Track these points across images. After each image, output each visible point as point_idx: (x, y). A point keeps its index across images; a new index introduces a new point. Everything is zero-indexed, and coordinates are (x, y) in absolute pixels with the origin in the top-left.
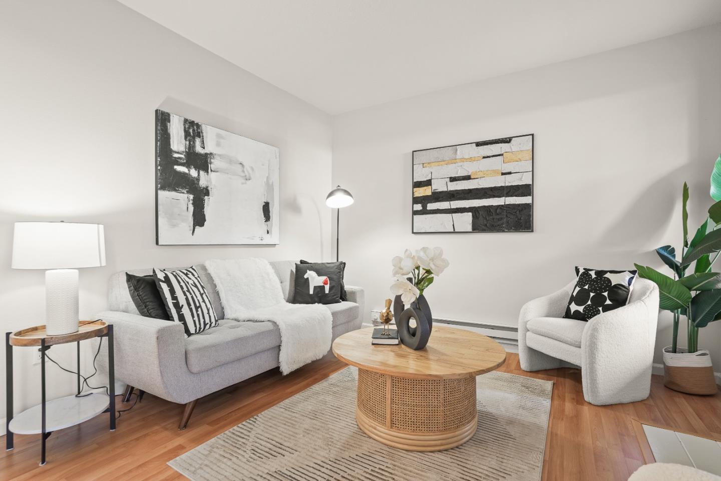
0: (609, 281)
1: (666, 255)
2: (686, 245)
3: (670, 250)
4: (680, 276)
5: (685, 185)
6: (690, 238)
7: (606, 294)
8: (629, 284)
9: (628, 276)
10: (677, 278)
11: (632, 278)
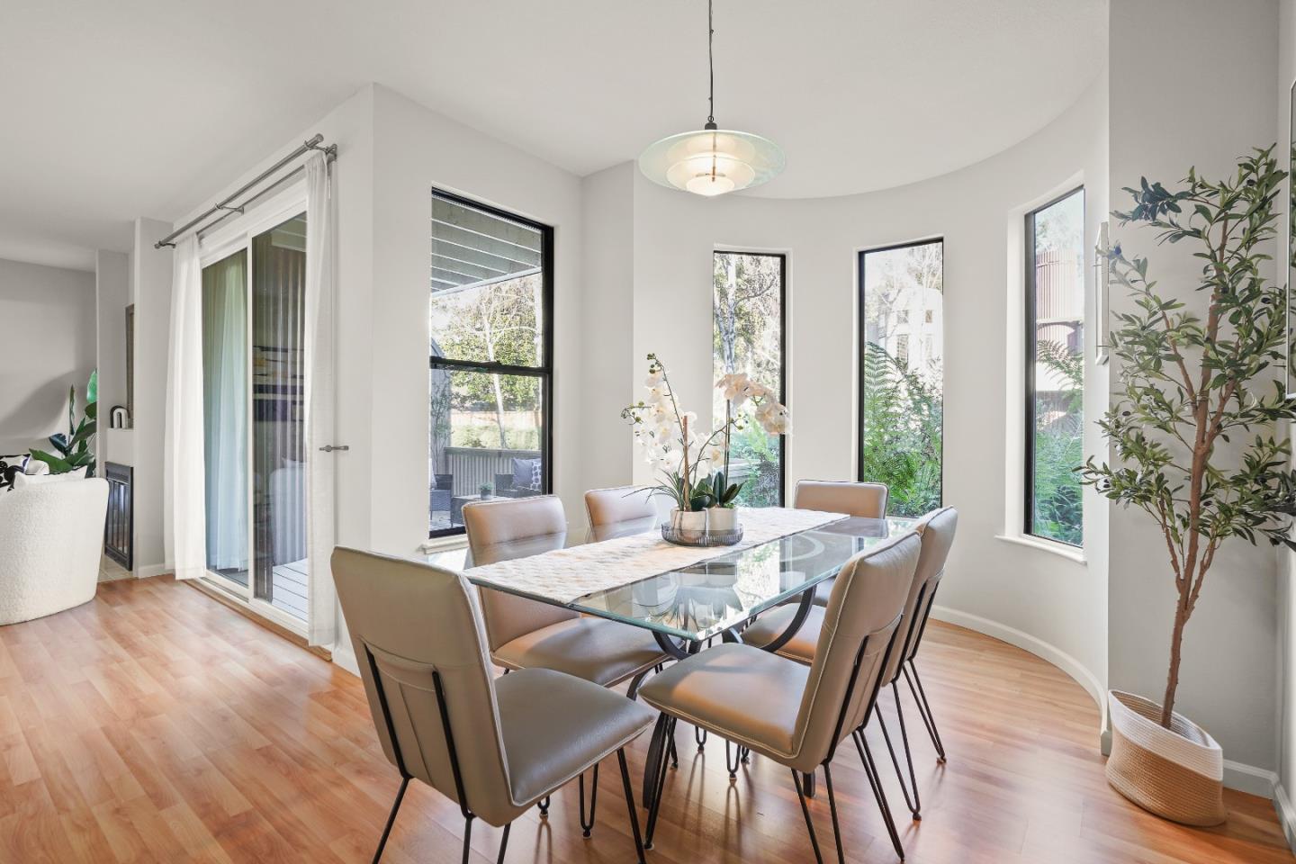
0: (5, 464)
1: (57, 442)
2: (72, 433)
3: (62, 437)
4: (66, 456)
5: (72, 388)
6: (76, 428)
7: (2, 475)
8: (24, 465)
9: (22, 459)
10: (64, 457)
11: (26, 460)
